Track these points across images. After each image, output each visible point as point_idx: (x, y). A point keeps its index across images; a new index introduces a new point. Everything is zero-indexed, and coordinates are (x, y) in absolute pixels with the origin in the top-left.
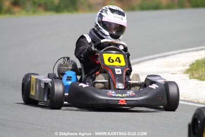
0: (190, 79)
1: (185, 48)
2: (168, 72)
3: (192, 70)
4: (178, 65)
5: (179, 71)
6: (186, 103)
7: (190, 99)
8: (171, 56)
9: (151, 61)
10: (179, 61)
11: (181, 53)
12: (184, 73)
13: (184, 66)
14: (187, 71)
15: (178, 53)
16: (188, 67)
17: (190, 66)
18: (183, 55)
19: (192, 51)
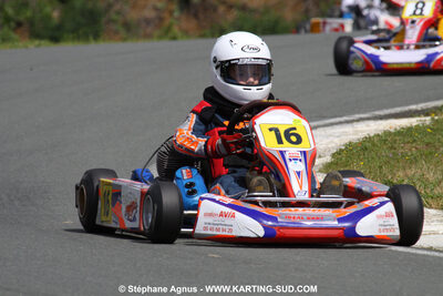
1: (325, 117)
3: (337, 164)
11: (315, 128)
14: (327, 168)
16: (328, 159)
17: (333, 155)
19: (341, 123)
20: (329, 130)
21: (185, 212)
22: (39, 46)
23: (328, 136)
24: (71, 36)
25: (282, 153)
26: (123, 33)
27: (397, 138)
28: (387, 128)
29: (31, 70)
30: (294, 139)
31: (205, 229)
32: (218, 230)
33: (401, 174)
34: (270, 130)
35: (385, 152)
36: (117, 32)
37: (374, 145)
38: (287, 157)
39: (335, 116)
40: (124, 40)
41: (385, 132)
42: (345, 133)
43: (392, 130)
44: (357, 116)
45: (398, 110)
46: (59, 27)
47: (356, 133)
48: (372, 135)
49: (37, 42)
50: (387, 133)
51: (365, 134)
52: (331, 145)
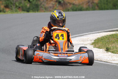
0: (94, 48)
1: (92, 31)
3: (95, 43)
4: (88, 40)
5: (88, 43)
8: (84, 36)
9: (74, 38)
10: (89, 38)
11: (90, 34)
12: (91, 45)
13: (91, 41)
14: (93, 44)
15: (89, 34)
16: (93, 41)
17: (94, 41)
18: (91, 35)
19: (96, 33)
20: (94, 35)
22: (24, 13)
23: (93, 36)
24: (31, 10)
26: (44, 10)
27: (110, 37)
28: (107, 34)
29: (22, 19)
33: (111, 45)
35: (107, 40)
36: (43, 10)
37: (104, 38)
39: (95, 31)
40: (44, 12)
41: (107, 35)
42: (97, 35)
43: (109, 35)
44: (100, 31)
45: (110, 30)
46: (29, 8)
47: (100, 35)
48: (104, 36)
49: (23, 12)
50: (107, 36)
51: (102, 36)
52: (94, 38)
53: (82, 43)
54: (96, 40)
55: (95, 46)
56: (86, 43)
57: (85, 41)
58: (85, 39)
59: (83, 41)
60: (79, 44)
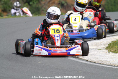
0: (109, 52)
2: (96, 49)
3: (110, 47)
4: (101, 45)
5: (102, 48)
6: (108, 66)
7: (110, 64)
10: (102, 42)
12: (105, 49)
13: (105, 45)
14: (107, 48)
16: (107, 46)
17: (108, 45)
21: (32, 49)
25: (54, 35)
30: (58, 32)
31: (35, 53)
32: (38, 53)
34: (53, 30)
38: (55, 36)
52: (107, 42)
53: (95, 47)
54: (110, 44)
55: (110, 50)
56: (100, 47)
57: (98, 45)
58: (98, 43)
59: (96, 45)
60: (92, 49)
